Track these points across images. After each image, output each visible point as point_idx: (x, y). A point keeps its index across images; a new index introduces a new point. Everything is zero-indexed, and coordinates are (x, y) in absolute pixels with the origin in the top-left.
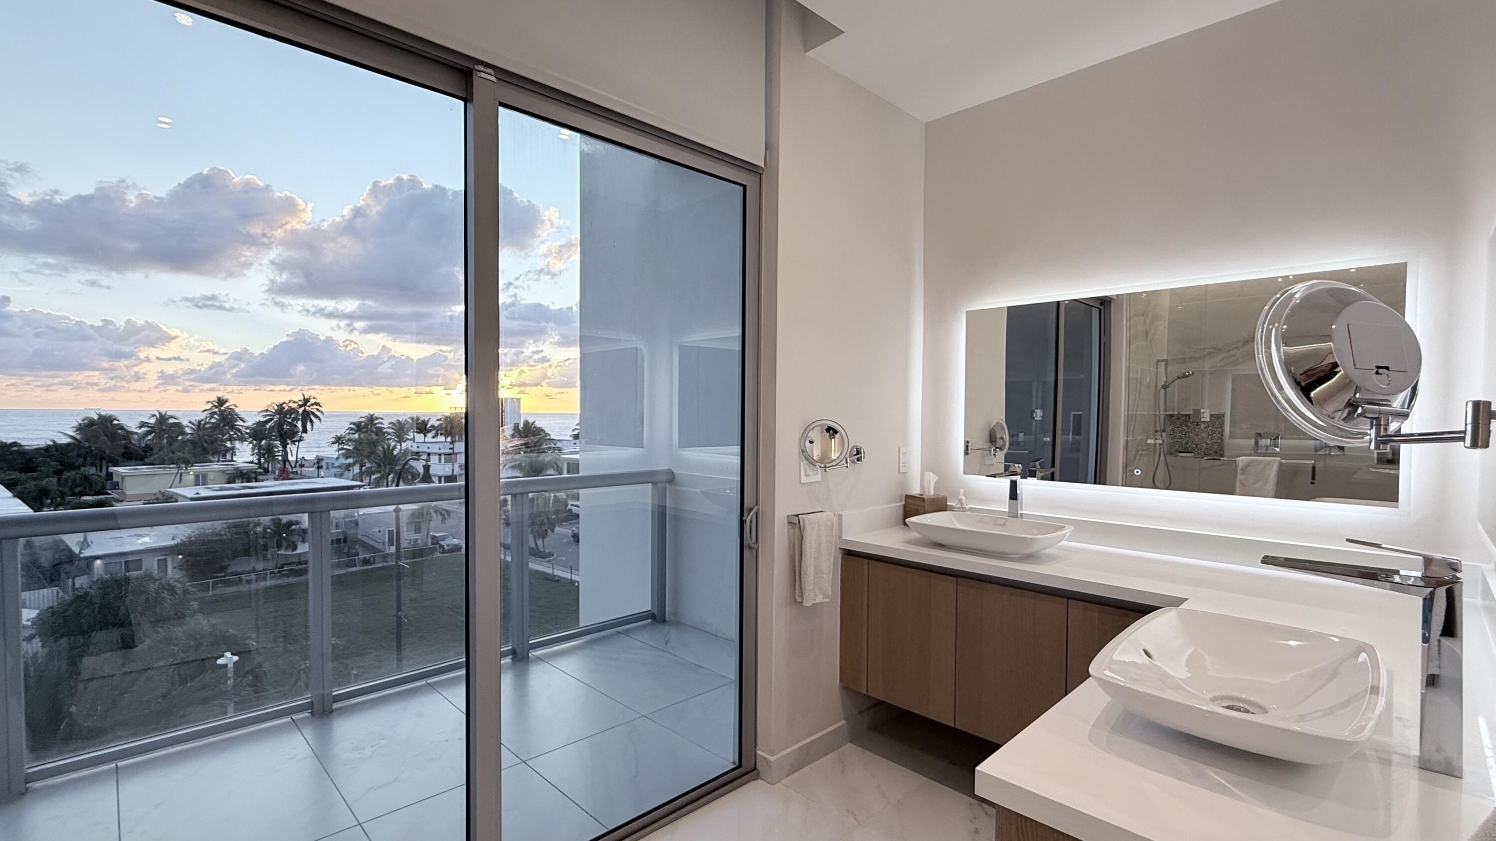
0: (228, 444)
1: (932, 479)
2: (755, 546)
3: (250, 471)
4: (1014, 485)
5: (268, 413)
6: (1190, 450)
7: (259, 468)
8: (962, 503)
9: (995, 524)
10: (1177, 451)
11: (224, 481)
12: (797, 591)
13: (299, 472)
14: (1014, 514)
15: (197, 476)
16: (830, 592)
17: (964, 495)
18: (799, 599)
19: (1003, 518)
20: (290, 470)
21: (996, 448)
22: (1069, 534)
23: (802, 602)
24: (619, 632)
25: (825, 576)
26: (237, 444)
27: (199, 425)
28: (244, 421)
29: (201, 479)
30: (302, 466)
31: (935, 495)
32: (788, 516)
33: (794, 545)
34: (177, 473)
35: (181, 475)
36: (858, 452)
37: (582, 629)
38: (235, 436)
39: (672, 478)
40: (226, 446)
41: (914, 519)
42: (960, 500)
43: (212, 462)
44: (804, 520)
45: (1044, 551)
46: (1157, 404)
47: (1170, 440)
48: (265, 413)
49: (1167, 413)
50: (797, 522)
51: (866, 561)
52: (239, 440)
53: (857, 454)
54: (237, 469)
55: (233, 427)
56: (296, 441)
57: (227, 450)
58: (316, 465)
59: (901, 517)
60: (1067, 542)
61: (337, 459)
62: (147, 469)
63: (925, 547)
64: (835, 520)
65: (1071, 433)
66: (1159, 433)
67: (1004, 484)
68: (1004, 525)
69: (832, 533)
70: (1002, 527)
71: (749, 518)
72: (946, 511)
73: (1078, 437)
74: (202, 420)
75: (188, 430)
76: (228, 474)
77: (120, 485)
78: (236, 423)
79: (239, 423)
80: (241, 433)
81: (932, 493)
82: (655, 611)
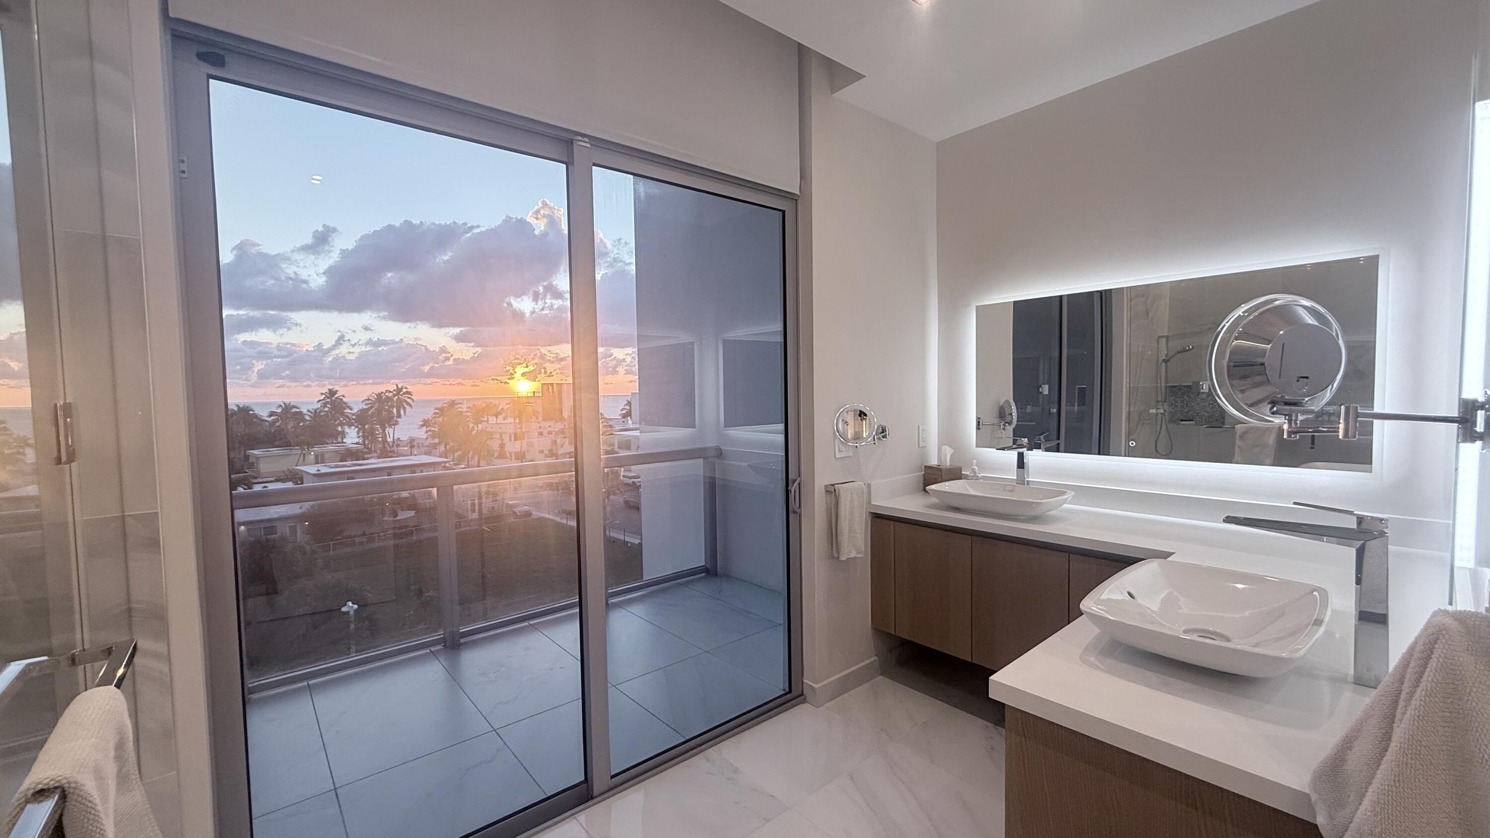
0: (340, 429)
1: (948, 452)
2: (798, 511)
3: (358, 451)
4: (1021, 456)
5: (370, 402)
6: (1191, 418)
7: (365, 448)
8: (975, 473)
9: (1004, 490)
10: (1178, 419)
11: (338, 460)
12: (834, 549)
13: (396, 451)
14: (1021, 481)
15: (316, 456)
16: (863, 549)
17: (976, 465)
18: (836, 555)
19: (1011, 485)
20: (389, 449)
21: (1006, 423)
22: (1070, 498)
23: (838, 557)
24: (680, 584)
25: (858, 535)
26: (347, 429)
27: (316, 413)
28: (351, 409)
29: (319, 459)
30: (398, 446)
31: (951, 465)
32: (826, 486)
33: (831, 509)
34: (301, 453)
35: (304, 455)
36: (884, 431)
37: (646, 582)
38: (345, 421)
39: (720, 453)
40: (338, 430)
41: (933, 487)
42: (973, 470)
43: (328, 444)
44: (839, 490)
45: (1048, 513)
46: (1159, 376)
47: (1171, 409)
48: (367, 402)
49: (1168, 385)
50: (833, 490)
51: (892, 522)
52: (347, 425)
53: (883, 432)
54: (348, 450)
55: (343, 414)
56: (393, 425)
57: (339, 433)
58: (409, 445)
59: (921, 485)
60: (1069, 505)
61: (426, 439)
62: (277, 450)
63: (942, 510)
64: (865, 488)
65: (1076, 404)
66: (1161, 403)
67: (1013, 455)
68: (1012, 491)
69: (863, 499)
70: (1010, 493)
71: (794, 488)
72: (961, 479)
73: (1082, 408)
74: (318, 409)
75: (308, 418)
76: (341, 453)
77: (255, 464)
78: (345, 411)
79: (348, 411)
80: (349, 418)
81: (948, 463)
82: (709, 566)
